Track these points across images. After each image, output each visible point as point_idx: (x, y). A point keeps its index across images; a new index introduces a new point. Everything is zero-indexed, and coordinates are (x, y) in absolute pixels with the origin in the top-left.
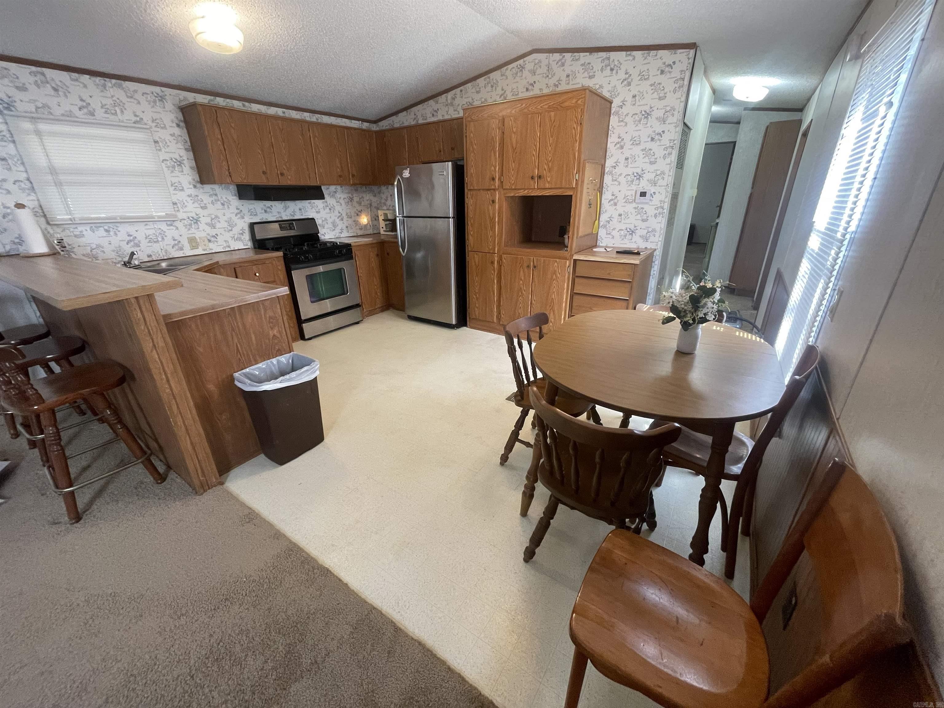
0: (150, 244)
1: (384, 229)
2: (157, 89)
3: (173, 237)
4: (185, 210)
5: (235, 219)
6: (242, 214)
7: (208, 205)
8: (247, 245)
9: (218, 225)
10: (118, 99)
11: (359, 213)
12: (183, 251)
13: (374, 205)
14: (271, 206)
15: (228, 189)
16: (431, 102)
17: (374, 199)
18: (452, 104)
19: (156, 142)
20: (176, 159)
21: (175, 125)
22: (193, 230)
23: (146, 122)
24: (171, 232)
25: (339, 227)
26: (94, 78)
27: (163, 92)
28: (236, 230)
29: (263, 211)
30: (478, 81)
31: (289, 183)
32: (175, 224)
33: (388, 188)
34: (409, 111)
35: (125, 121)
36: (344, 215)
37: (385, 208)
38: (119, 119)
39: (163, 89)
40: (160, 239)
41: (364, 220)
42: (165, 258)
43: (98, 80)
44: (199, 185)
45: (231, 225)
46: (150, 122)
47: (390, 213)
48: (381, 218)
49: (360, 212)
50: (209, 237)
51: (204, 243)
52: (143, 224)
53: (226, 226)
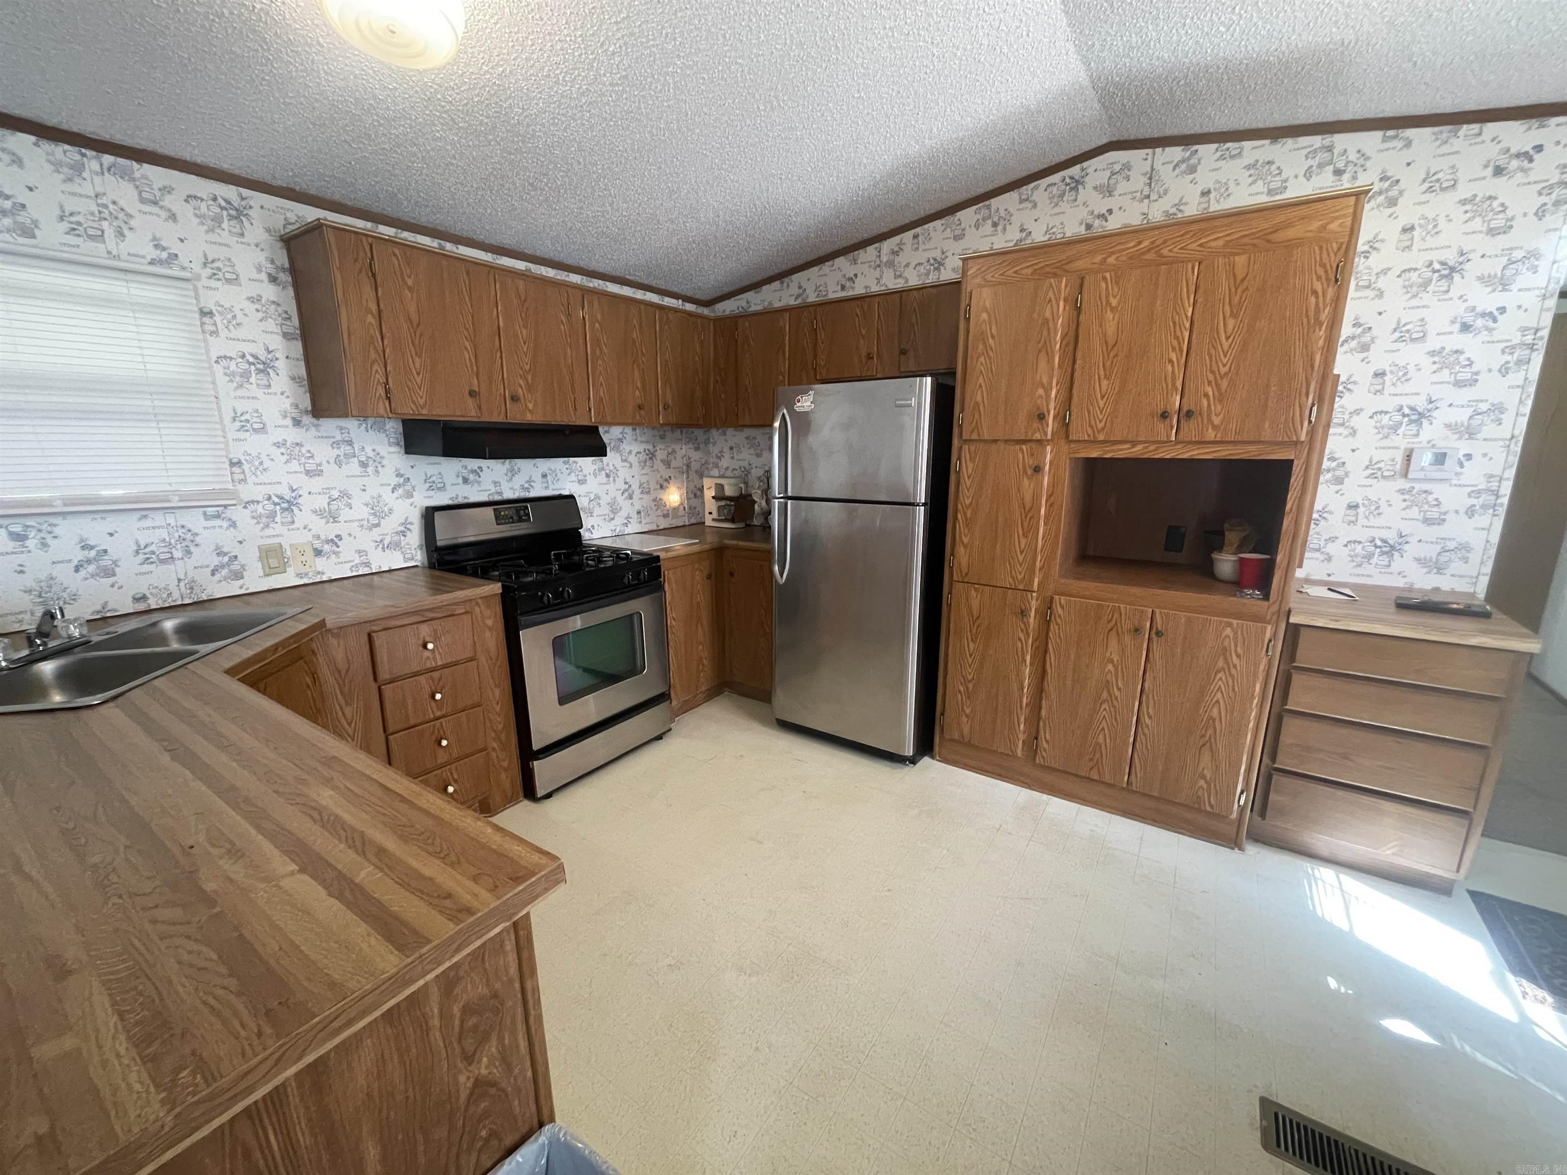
0: (146, 568)
1: (715, 515)
2: (230, 192)
3: (217, 548)
4: (263, 478)
5: (389, 498)
6: (408, 487)
7: (325, 467)
8: (412, 559)
9: (345, 514)
10: (114, 203)
11: (665, 484)
12: (240, 582)
13: (695, 466)
14: (480, 468)
15: (381, 429)
16: (840, 261)
17: (695, 456)
18: (890, 264)
19: (205, 313)
20: (256, 358)
21: (264, 276)
22: (277, 528)
23: (186, 264)
24: (216, 535)
25: (623, 513)
26: (47, 146)
27: (243, 199)
28: (390, 525)
29: (460, 480)
30: (960, 214)
31: (529, 418)
32: (229, 513)
33: (725, 434)
34: (786, 280)
35: (124, 256)
36: (635, 486)
37: (715, 472)
38: (109, 252)
39: (246, 192)
40: (177, 554)
41: (674, 497)
42: (187, 601)
43: (62, 152)
44: (307, 420)
45: (379, 513)
46: (197, 267)
47: (730, 484)
48: (709, 493)
49: (666, 480)
50: (318, 545)
51: (304, 559)
52: (138, 515)
53: (366, 516)
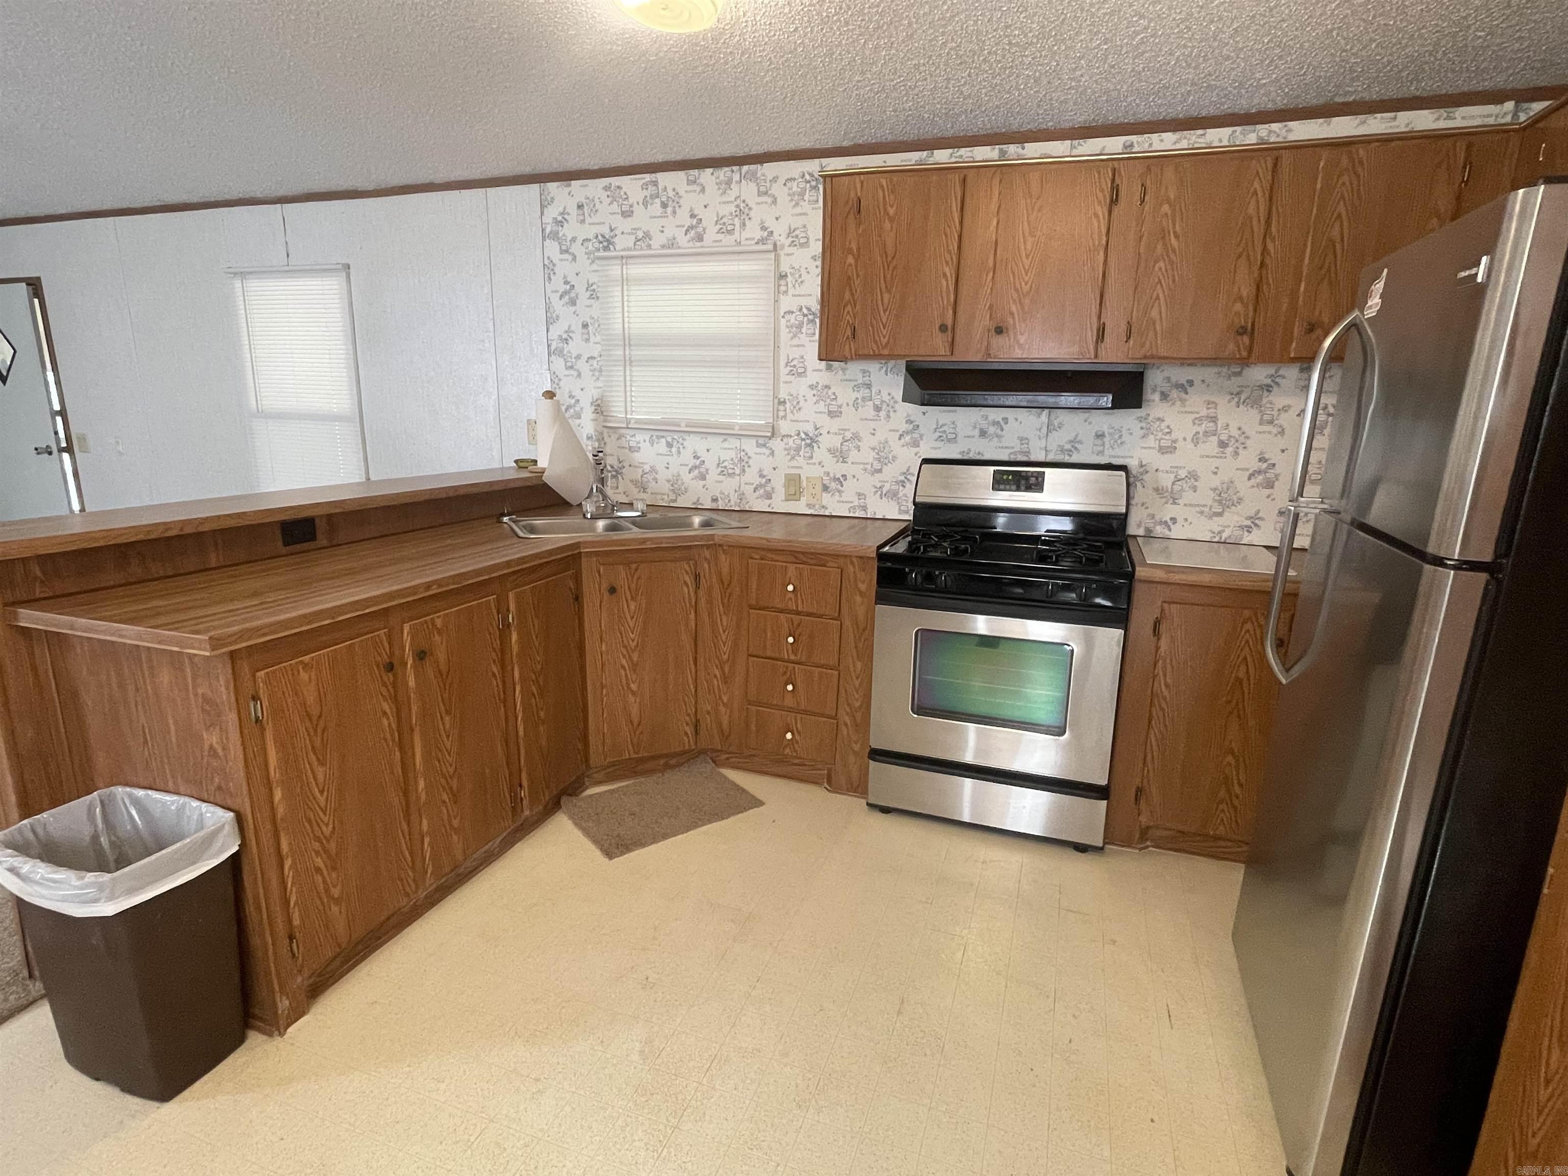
0: (721, 478)
3: (761, 470)
4: (797, 416)
5: (896, 446)
6: (916, 435)
7: (844, 409)
9: (853, 455)
10: (744, 201)
14: (1006, 420)
19: (781, 277)
20: (809, 309)
22: (800, 461)
24: (759, 460)
28: (891, 472)
29: (977, 432)
32: (772, 443)
40: (738, 471)
42: (738, 508)
45: (883, 459)
50: (826, 481)
51: (814, 492)
52: (721, 438)
53: (871, 460)
